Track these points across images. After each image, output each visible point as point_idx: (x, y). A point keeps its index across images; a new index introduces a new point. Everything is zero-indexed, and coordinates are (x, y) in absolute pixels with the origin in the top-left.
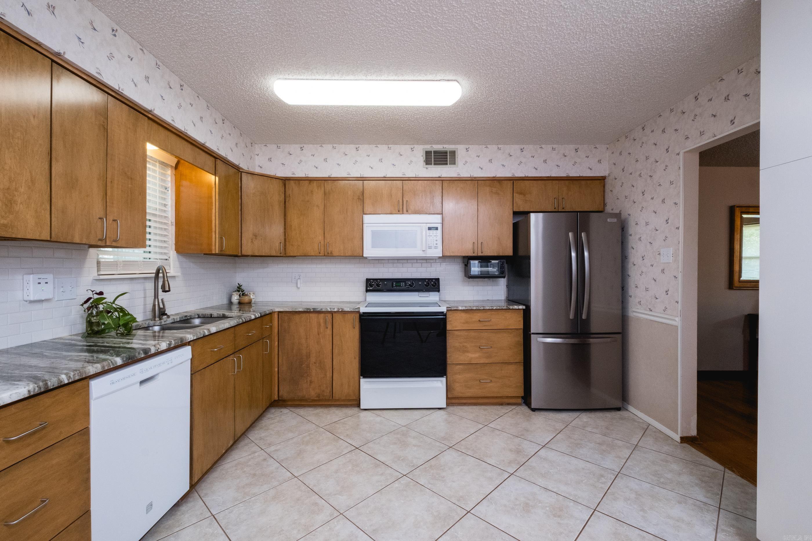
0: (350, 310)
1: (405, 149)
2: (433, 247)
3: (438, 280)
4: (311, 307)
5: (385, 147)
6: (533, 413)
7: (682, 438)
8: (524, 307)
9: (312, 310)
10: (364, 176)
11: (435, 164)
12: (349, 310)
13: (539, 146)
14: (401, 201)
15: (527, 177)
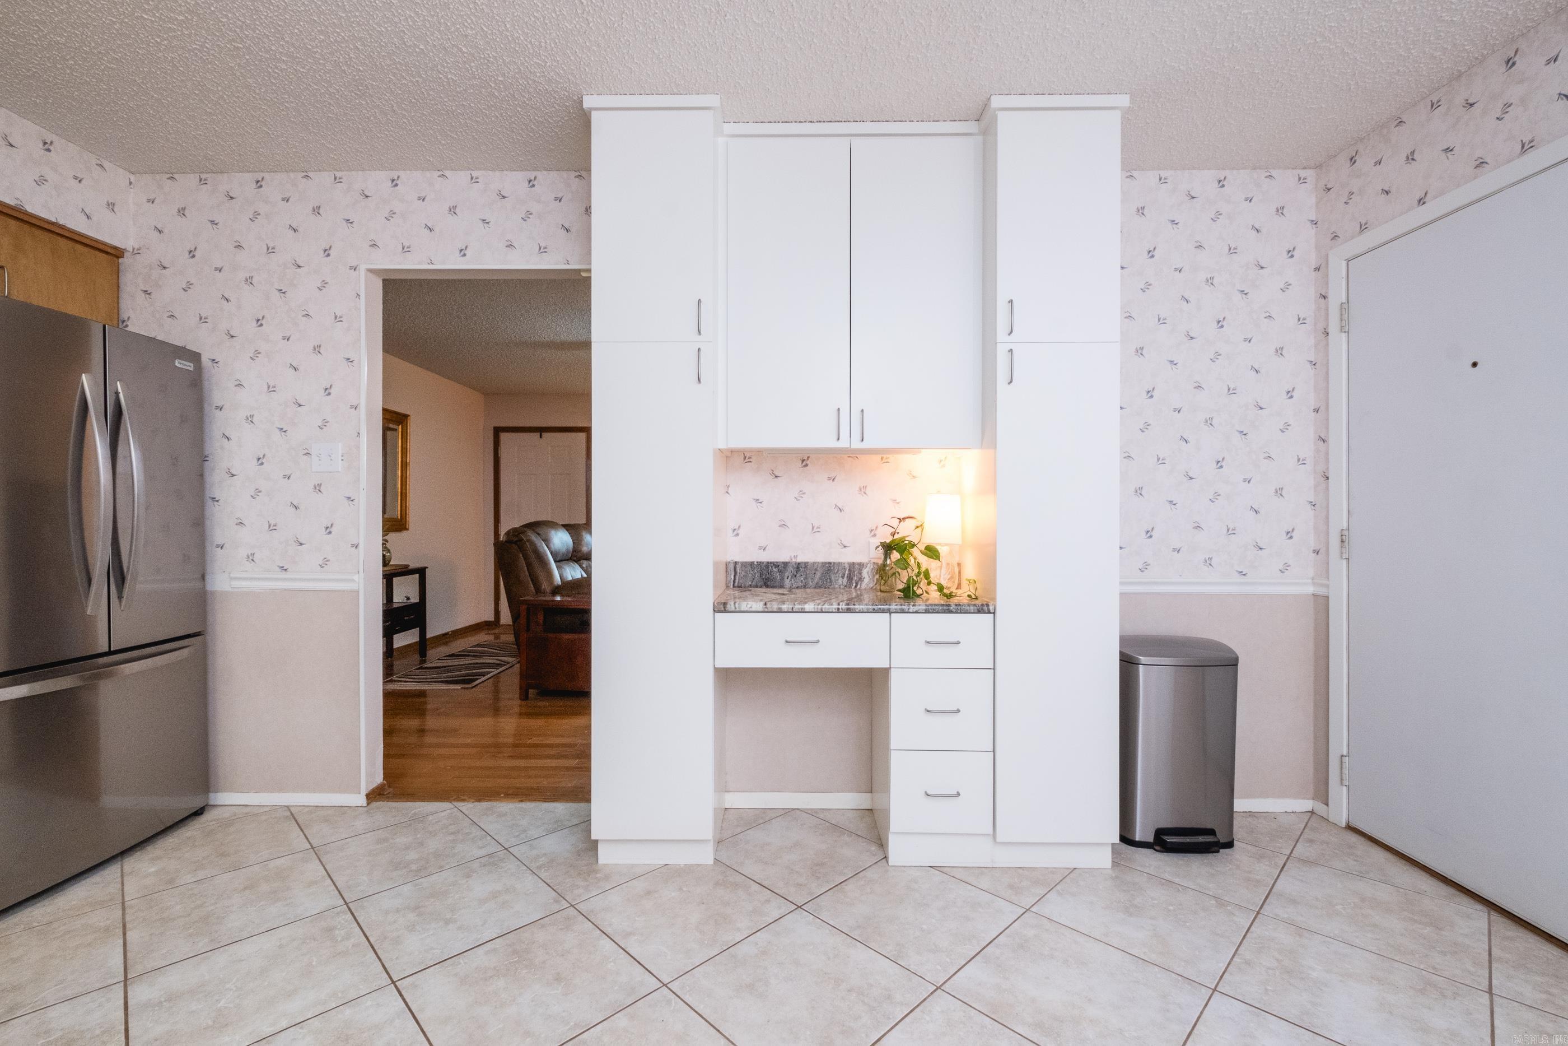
7: (368, 796)
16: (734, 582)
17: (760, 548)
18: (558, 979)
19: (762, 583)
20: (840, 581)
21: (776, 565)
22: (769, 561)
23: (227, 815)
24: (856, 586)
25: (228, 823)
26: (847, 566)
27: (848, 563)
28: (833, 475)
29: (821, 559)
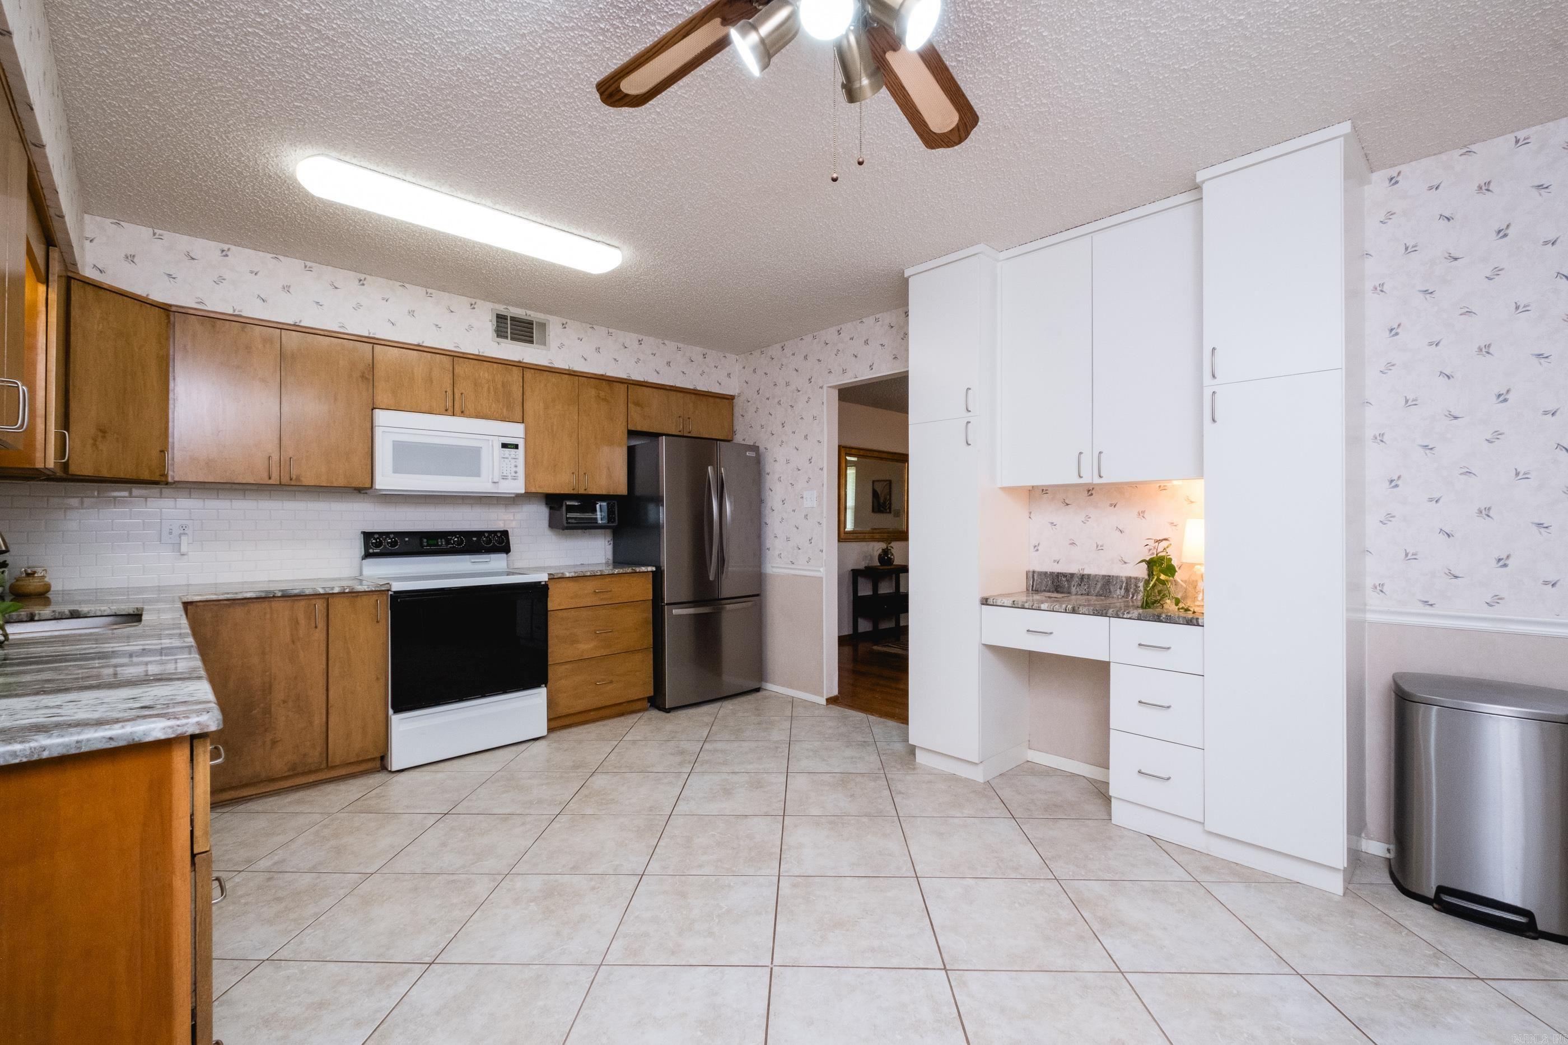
0: (369, 590)
1: (459, 303)
2: (510, 477)
3: (505, 533)
4: (277, 588)
5: (420, 291)
6: (669, 714)
7: (828, 700)
8: (654, 569)
9: (279, 594)
10: (377, 336)
11: (512, 339)
12: (367, 590)
13: (661, 341)
14: (450, 393)
15: (647, 382)
16: (1033, 586)
17: (1055, 561)
18: (852, 796)
19: (1054, 589)
20: (1118, 592)
21: (1064, 575)
22: (1060, 571)
23: (767, 695)
24: (1132, 597)
25: (766, 698)
26: (1124, 579)
27: (1126, 577)
28: (1114, 502)
29: (1104, 572)
